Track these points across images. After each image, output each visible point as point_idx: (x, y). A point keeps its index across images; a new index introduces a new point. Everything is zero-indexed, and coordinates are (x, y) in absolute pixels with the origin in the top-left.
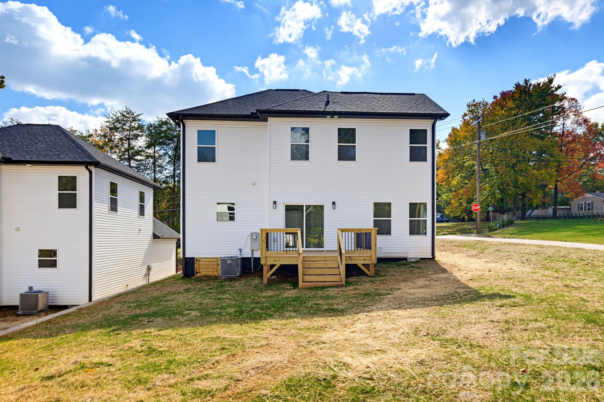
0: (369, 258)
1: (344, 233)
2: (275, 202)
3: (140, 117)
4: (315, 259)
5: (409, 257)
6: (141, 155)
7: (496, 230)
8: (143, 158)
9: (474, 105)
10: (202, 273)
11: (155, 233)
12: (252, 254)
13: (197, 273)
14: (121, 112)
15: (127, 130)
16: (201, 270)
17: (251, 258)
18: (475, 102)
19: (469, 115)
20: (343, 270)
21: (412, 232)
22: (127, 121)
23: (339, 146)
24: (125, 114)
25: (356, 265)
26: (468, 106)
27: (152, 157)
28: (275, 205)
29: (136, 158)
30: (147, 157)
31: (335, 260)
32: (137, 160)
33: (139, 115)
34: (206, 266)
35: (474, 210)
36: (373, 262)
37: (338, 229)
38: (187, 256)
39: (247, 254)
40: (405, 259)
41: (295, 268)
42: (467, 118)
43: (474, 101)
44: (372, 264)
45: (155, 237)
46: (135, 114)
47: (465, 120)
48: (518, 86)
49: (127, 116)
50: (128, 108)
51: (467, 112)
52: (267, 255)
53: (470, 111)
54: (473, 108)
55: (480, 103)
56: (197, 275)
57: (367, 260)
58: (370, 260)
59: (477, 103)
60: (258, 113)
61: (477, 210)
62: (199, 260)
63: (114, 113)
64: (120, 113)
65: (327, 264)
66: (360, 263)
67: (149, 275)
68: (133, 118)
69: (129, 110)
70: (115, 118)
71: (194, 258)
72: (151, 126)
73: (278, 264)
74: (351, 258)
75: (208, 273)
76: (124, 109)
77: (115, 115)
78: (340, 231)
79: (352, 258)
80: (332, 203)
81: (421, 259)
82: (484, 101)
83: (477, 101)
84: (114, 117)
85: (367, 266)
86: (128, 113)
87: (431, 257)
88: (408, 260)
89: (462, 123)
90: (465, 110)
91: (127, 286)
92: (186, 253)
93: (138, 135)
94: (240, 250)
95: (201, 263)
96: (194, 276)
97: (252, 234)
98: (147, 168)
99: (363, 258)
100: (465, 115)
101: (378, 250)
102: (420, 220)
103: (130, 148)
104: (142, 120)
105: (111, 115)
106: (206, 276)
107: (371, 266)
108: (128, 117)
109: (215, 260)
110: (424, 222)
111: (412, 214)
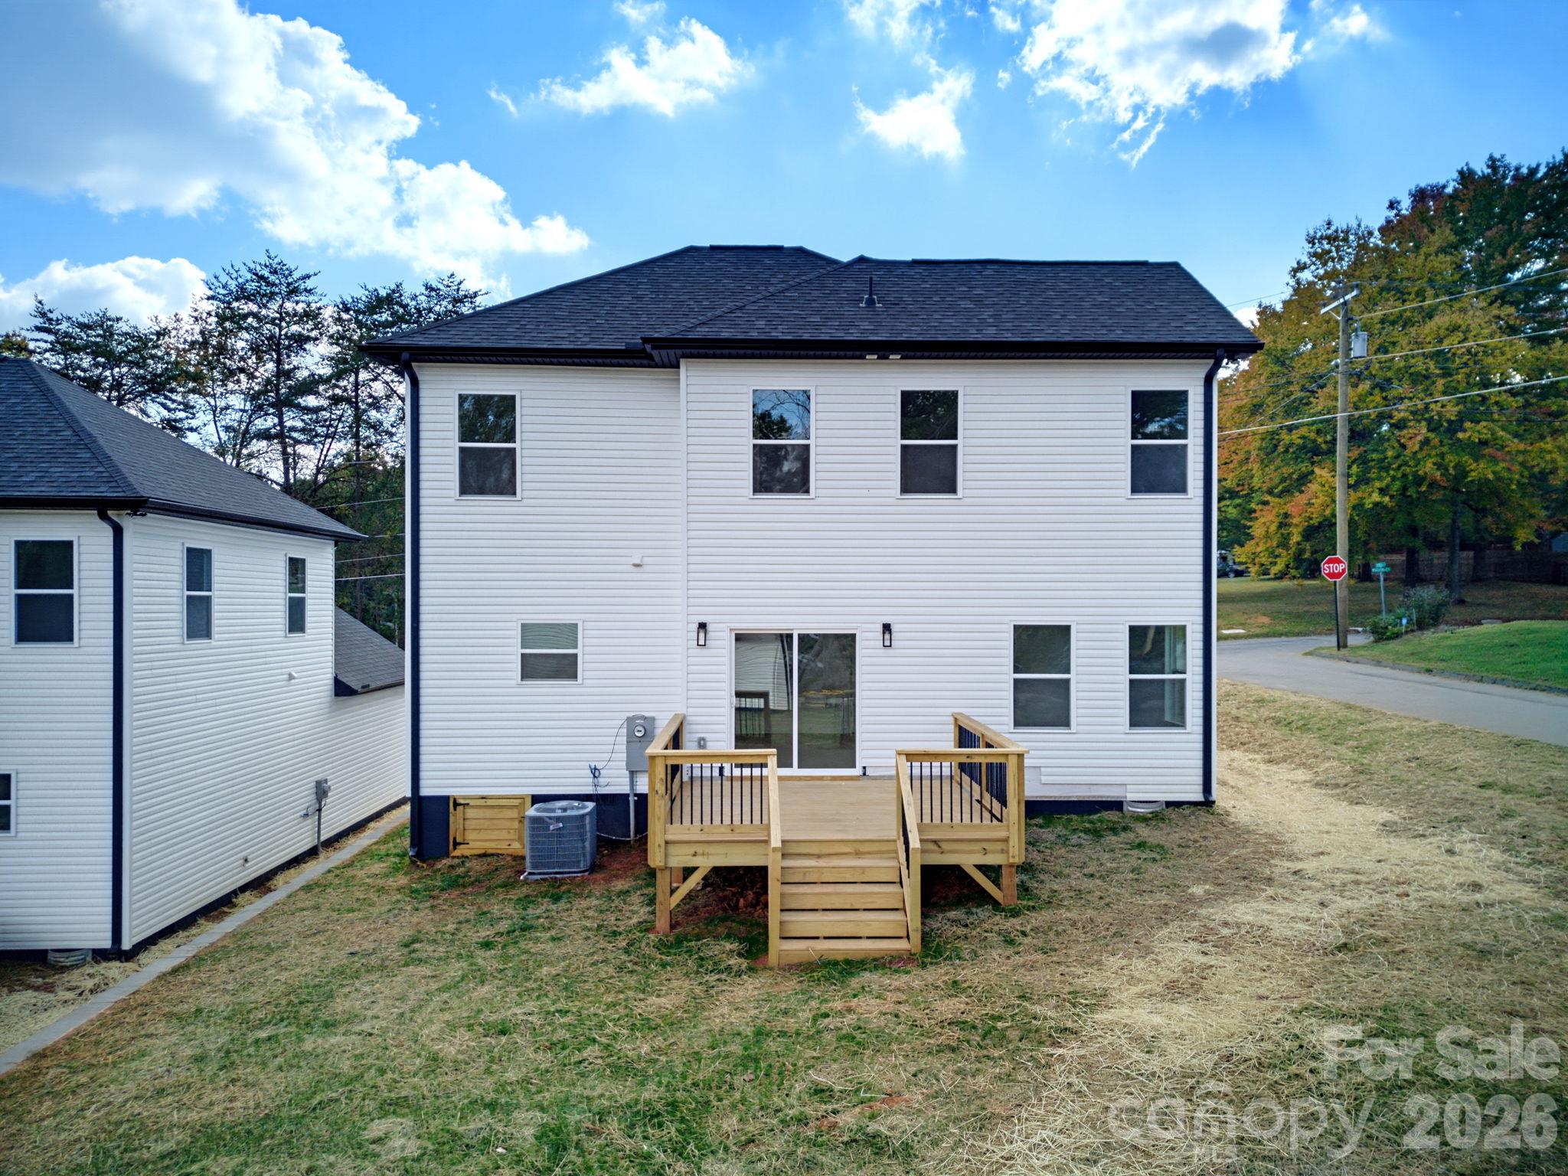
0: (999, 846)
1: (916, 764)
2: (702, 626)
3: (309, 284)
4: (825, 850)
5: (1131, 797)
6: (317, 393)
7: (1397, 636)
8: (325, 403)
9: (1331, 239)
10: (472, 844)
11: (340, 677)
12: (632, 784)
13: (456, 844)
14: (252, 266)
15: (273, 322)
16: (470, 836)
17: (628, 795)
18: (1333, 228)
19: (1313, 268)
20: (912, 891)
21: (1138, 718)
22: (271, 296)
23: (903, 447)
24: (266, 273)
25: (956, 870)
26: (1311, 241)
27: (348, 400)
28: (702, 635)
29: (301, 401)
30: (336, 400)
31: (888, 852)
32: (307, 410)
33: (308, 277)
34: (487, 824)
35: (1329, 575)
36: (1011, 860)
37: (899, 754)
38: (425, 792)
39: (616, 783)
40: (1117, 805)
41: (759, 874)
42: (1306, 276)
43: (1329, 224)
44: (1011, 866)
45: (342, 689)
46: (296, 275)
47: (1298, 282)
48: (1466, 176)
49: (272, 278)
50: (273, 255)
51: (1305, 259)
52: (670, 837)
53: (1315, 255)
54: (1327, 247)
55: (1347, 232)
56: (457, 853)
57: (994, 852)
58: (1002, 851)
59: (1336, 231)
60: (648, 347)
61: (1339, 575)
62: (464, 805)
63: (232, 271)
64: (250, 270)
65: (863, 869)
66: (968, 860)
67: (320, 810)
68: (289, 284)
69: (276, 261)
70: (233, 285)
71: (447, 798)
72: (347, 310)
73: (705, 863)
74: (941, 844)
75: (492, 845)
76: (264, 260)
77: (234, 275)
78: (904, 758)
79: (944, 846)
80: (881, 629)
81: (1169, 804)
82: (1359, 225)
83: (1340, 223)
84: (230, 282)
85: (992, 872)
86: (275, 272)
87: (1200, 797)
88: (1125, 808)
89: (1290, 291)
90: (1301, 252)
91: (246, 860)
92: (423, 783)
93: (308, 339)
94: (595, 772)
95: (470, 813)
96: (447, 855)
97: (630, 721)
98: (335, 433)
99: (978, 847)
100: (1301, 267)
101: (1028, 774)
102: (1163, 681)
103: (282, 374)
104: (319, 291)
105: (224, 279)
106: (485, 855)
107: (1004, 871)
108: (274, 285)
109: (516, 802)
110: (1177, 686)
111: (1137, 662)
